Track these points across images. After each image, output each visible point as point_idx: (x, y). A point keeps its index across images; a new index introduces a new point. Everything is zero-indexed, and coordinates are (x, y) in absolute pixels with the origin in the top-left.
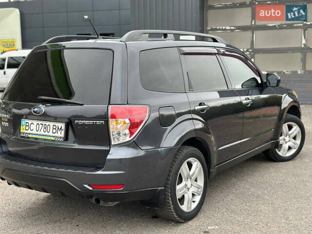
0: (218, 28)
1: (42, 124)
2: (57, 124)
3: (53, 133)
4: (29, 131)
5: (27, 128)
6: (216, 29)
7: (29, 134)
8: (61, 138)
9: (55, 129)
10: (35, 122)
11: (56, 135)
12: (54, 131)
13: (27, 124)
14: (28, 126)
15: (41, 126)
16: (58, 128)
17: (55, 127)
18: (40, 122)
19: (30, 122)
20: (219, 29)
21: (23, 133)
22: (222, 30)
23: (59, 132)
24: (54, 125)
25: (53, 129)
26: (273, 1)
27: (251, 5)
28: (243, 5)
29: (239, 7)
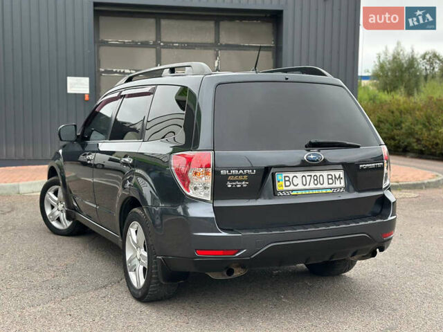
0: (114, 70)
1: (311, 176)
2: (333, 173)
3: (329, 184)
4: (292, 187)
5: (288, 183)
6: (112, 72)
7: (292, 191)
8: (341, 188)
9: (332, 179)
10: (299, 175)
11: (333, 185)
12: (331, 181)
13: (287, 179)
14: (289, 181)
15: (308, 178)
16: (335, 177)
17: (330, 177)
18: (306, 174)
19: (291, 175)
20: (116, 72)
21: (282, 192)
22: (120, 73)
23: (338, 182)
24: (328, 175)
25: (328, 179)
26: (182, 43)
27: (155, 45)
28: (145, 45)
29: (139, 46)
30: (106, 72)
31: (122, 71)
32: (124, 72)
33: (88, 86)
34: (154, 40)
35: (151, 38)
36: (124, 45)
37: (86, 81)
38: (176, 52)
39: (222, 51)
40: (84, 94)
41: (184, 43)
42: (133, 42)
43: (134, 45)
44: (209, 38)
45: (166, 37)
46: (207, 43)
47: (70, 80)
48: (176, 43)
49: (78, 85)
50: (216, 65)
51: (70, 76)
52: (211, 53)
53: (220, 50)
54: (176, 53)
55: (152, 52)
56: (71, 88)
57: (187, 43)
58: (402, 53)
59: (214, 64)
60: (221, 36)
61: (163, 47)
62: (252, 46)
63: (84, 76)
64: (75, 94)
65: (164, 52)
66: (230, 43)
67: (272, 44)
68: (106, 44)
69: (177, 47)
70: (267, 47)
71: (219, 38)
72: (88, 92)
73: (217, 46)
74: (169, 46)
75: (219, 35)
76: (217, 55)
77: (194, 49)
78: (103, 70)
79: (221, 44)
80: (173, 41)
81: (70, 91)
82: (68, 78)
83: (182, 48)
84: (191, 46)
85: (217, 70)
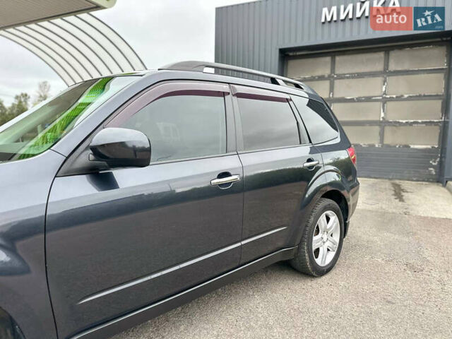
26: (352, 74)
27: (330, 78)
28: (321, 78)
29: (317, 80)
34: (329, 73)
35: (327, 72)
38: (346, 82)
39: (390, 77)
41: (355, 74)
42: (312, 77)
43: (313, 79)
44: (379, 67)
45: (339, 71)
46: (376, 72)
48: (348, 74)
50: (384, 89)
52: (379, 80)
53: (388, 76)
55: (327, 83)
57: (357, 73)
59: (382, 89)
60: (390, 64)
61: (336, 79)
62: (421, 70)
65: (337, 82)
66: (399, 69)
67: (444, 66)
69: (348, 78)
70: (438, 69)
71: (388, 66)
73: (386, 73)
74: (341, 77)
75: (388, 63)
76: (385, 81)
77: (363, 77)
79: (390, 72)
83: (353, 78)
84: (360, 76)
85: (385, 94)
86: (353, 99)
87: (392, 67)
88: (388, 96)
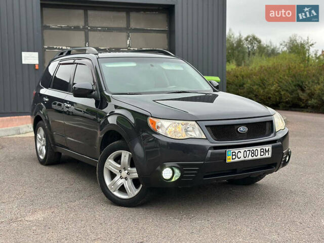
0: (55, 47)
6: (53, 48)
20: (56, 49)
22: (59, 49)
26: (103, 28)
27: (84, 29)
28: (77, 28)
29: (73, 30)
30: (48, 48)
31: (61, 47)
32: (62, 48)
33: (38, 59)
34: (84, 25)
35: (81, 24)
36: (61, 29)
37: (36, 55)
39: (133, 34)
40: (35, 65)
41: (105, 28)
42: (68, 26)
43: (69, 29)
44: (123, 24)
45: (92, 24)
46: (121, 28)
47: (24, 54)
48: (99, 27)
49: (30, 58)
50: (128, 43)
51: (24, 51)
52: (124, 34)
53: (131, 32)
54: (99, 35)
55: (83, 33)
56: (25, 60)
57: (107, 28)
58: (232, 36)
60: (131, 23)
61: (90, 30)
63: (34, 52)
64: (28, 65)
65: (91, 33)
66: (138, 27)
67: (166, 28)
68: (48, 28)
69: (100, 31)
70: (162, 30)
71: (129, 24)
72: (38, 63)
73: (128, 30)
74: (94, 29)
75: (129, 22)
76: (129, 36)
77: (112, 32)
78: (46, 47)
79: (131, 28)
80: (97, 26)
81: (24, 62)
82: (23, 53)
83: (104, 31)
84: (110, 30)
85: (129, 46)
86: (106, 49)
87: (133, 25)
88: (132, 49)
